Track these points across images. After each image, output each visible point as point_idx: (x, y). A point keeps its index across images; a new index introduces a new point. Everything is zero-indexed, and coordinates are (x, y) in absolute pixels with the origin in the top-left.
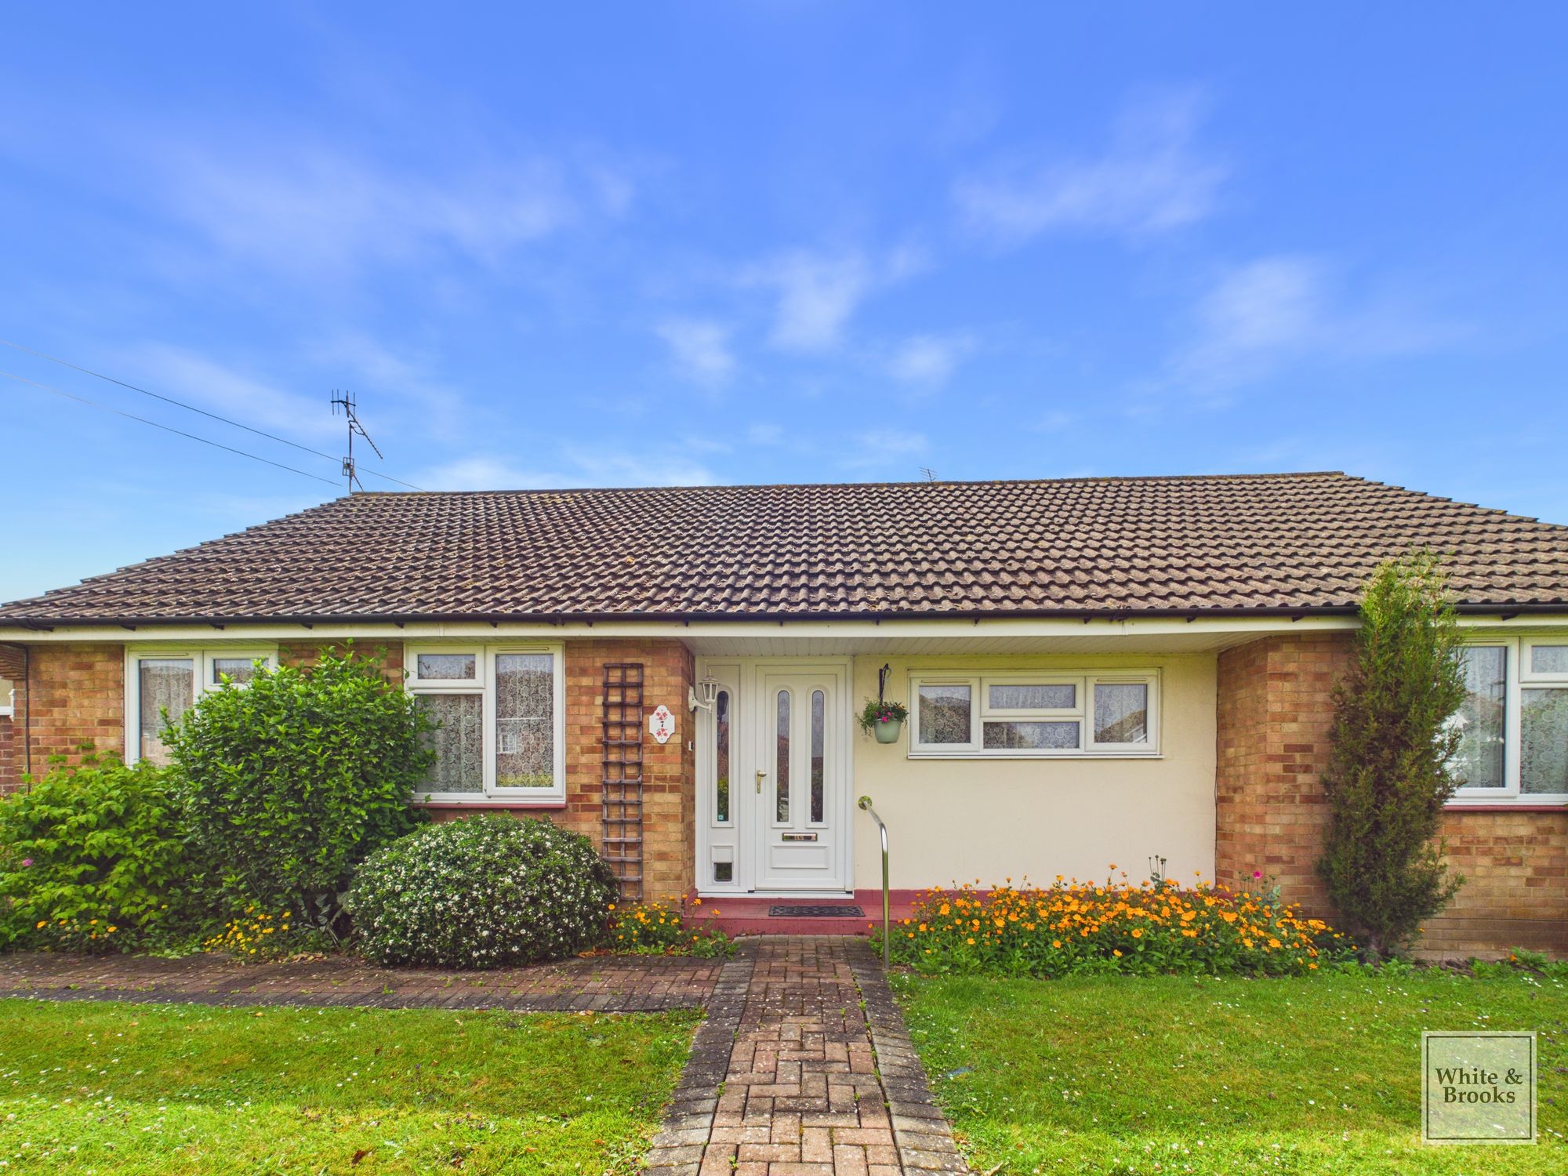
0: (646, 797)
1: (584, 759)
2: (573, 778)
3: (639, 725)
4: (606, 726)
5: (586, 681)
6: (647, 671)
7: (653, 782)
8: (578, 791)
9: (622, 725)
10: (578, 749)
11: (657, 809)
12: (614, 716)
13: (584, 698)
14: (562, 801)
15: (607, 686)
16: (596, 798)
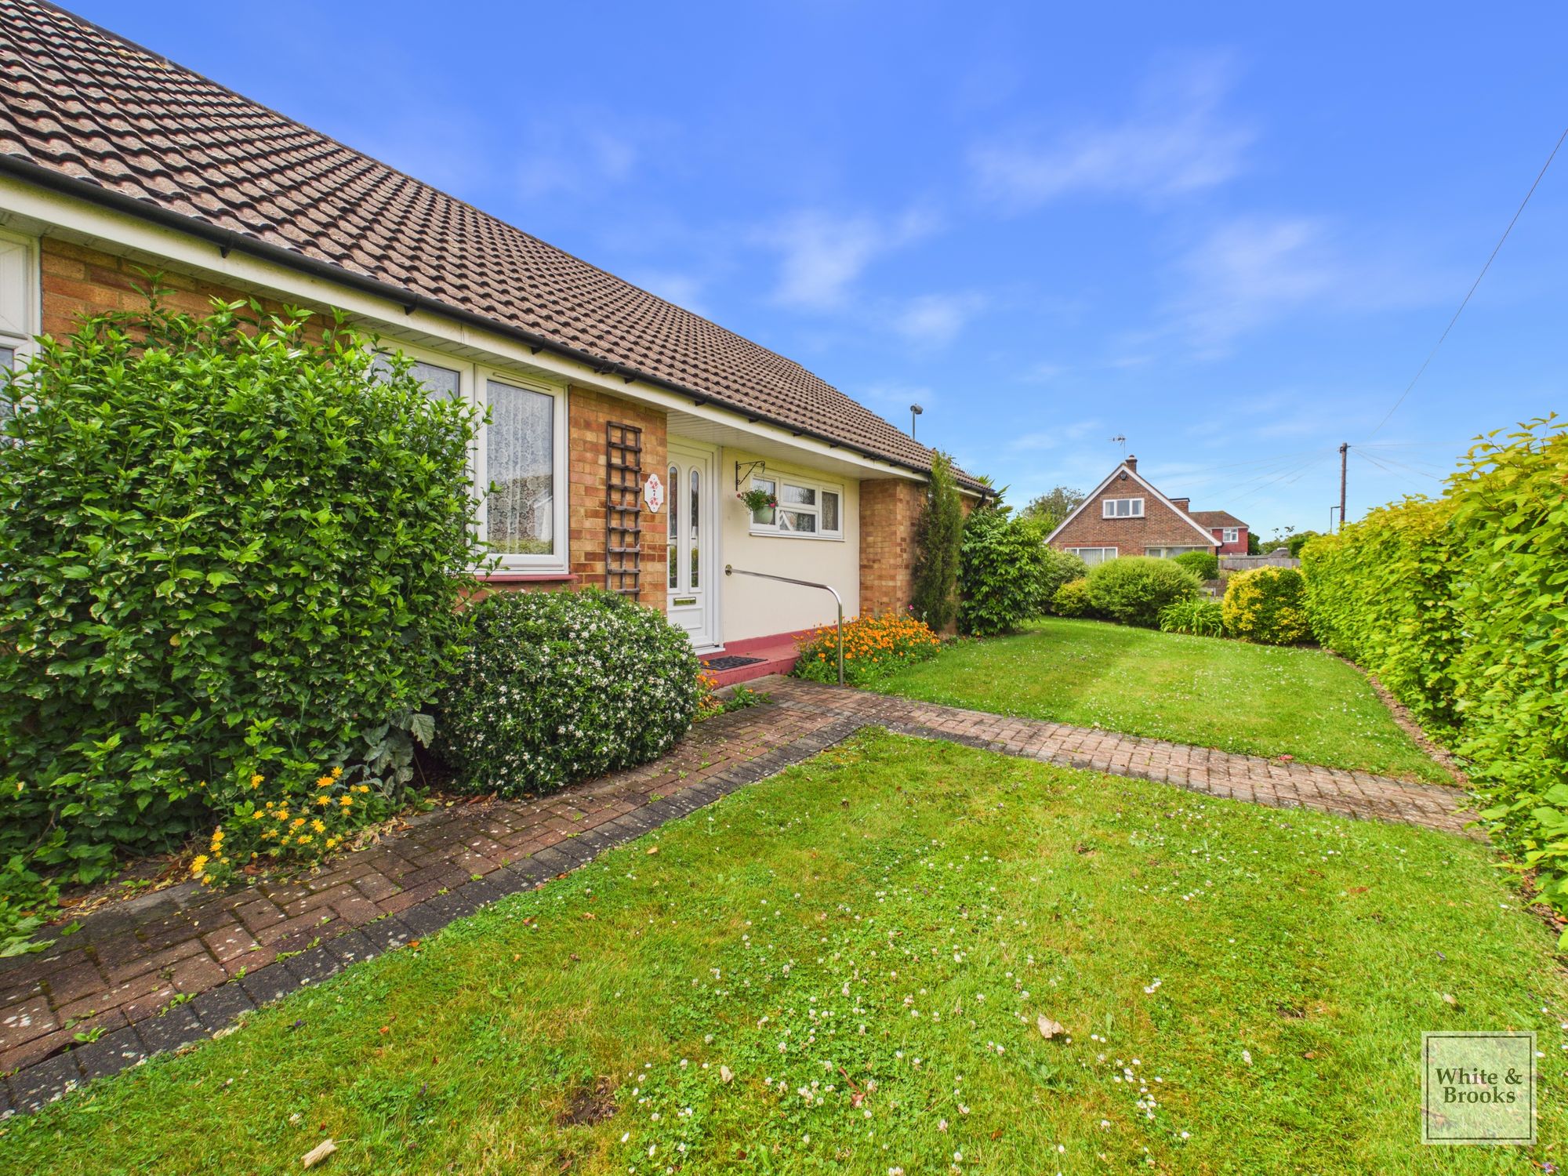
0: (641, 566)
1: (588, 523)
2: (575, 545)
3: (637, 492)
4: (610, 488)
5: (590, 436)
6: (642, 436)
7: (646, 551)
8: (583, 560)
9: (624, 491)
10: (582, 511)
11: (649, 579)
12: (616, 480)
13: (589, 455)
14: (564, 572)
15: (610, 445)
16: (599, 568)
